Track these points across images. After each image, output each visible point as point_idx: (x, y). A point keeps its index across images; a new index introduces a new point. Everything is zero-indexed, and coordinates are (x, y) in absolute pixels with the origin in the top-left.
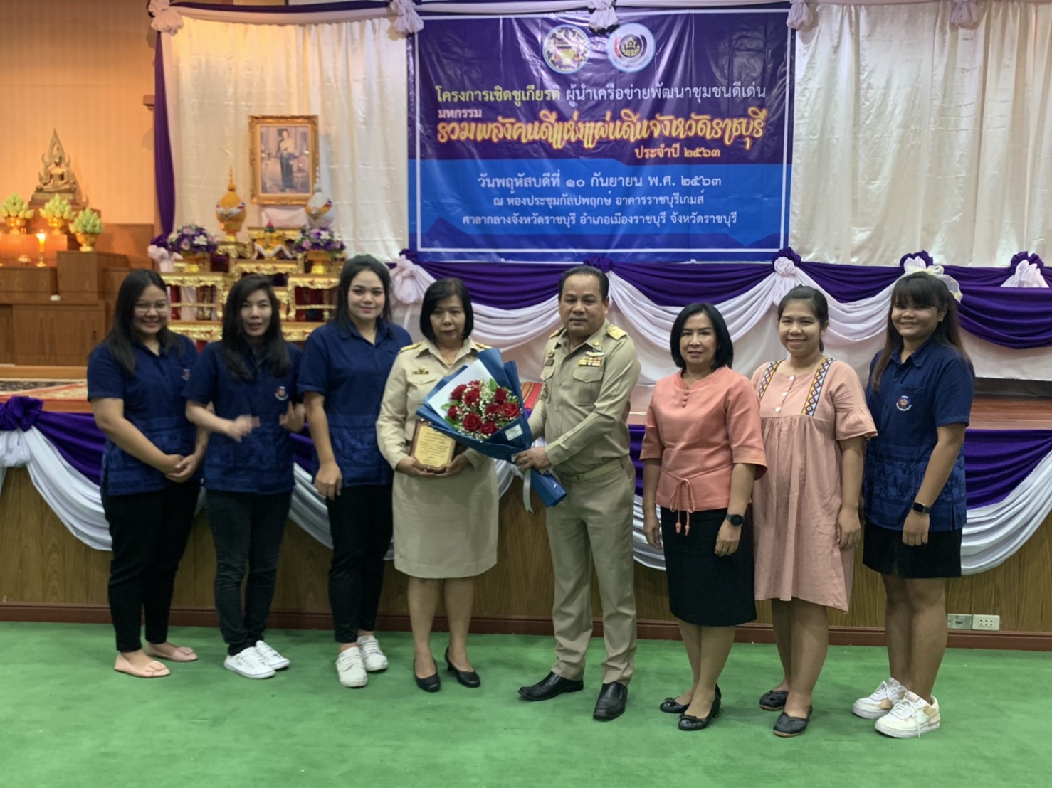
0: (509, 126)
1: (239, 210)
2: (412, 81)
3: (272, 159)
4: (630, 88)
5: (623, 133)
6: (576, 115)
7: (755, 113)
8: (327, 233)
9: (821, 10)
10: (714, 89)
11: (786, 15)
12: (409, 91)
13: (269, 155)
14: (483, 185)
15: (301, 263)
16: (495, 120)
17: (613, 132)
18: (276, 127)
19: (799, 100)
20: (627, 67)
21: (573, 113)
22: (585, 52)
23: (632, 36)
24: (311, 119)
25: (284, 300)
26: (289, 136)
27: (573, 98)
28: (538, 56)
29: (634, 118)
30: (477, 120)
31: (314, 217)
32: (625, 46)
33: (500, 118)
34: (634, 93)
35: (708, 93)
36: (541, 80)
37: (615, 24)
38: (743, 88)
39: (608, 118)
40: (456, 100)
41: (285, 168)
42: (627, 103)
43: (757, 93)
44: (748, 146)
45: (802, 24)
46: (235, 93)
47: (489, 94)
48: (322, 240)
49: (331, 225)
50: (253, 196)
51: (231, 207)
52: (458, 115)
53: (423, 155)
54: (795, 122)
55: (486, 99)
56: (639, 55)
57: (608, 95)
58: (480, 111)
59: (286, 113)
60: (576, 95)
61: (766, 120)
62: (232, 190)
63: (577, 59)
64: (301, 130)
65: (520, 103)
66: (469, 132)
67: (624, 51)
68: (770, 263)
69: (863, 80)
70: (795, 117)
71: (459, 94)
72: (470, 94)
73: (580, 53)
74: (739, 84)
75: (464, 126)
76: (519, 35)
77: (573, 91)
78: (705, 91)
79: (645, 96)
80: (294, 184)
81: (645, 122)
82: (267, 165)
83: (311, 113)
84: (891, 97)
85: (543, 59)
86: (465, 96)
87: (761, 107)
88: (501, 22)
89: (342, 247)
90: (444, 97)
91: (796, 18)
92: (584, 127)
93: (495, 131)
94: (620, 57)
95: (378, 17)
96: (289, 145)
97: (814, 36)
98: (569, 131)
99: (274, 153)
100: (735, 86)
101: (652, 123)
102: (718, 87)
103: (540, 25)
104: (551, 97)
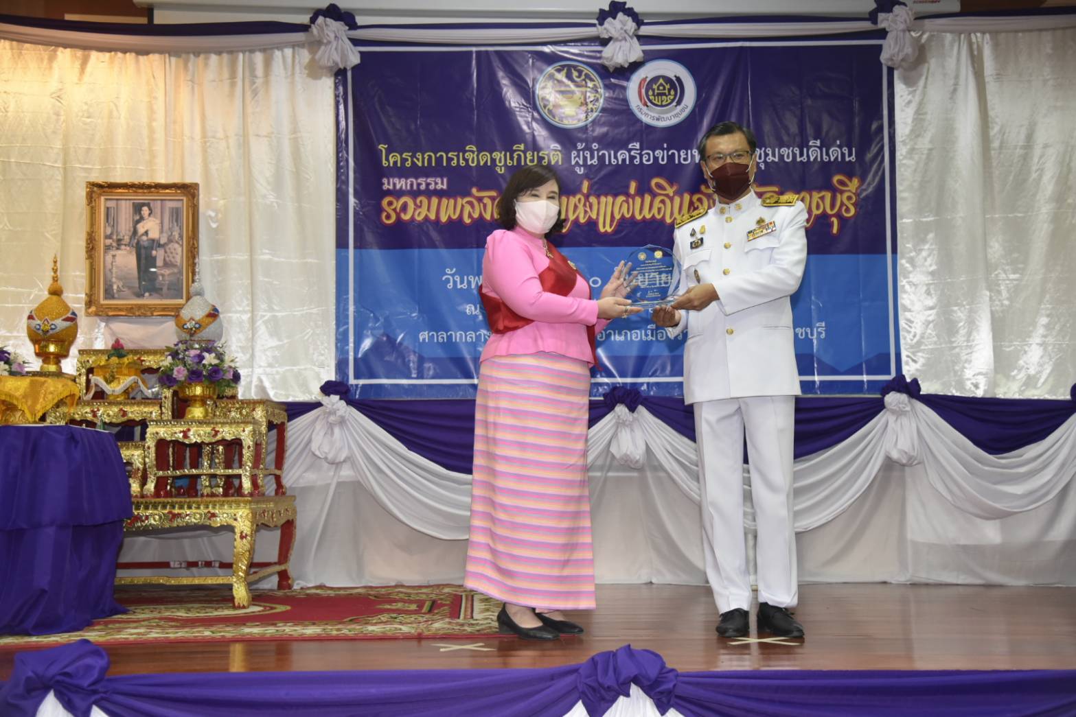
0: (487, 201)
1: (68, 324)
2: (343, 136)
3: (123, 247)
4: (663, 149)
5: (655, 211)
6: (585, 186)
7: (841, 183)
8: (213, 355)
9: (930, 39)
10: (782, 150)
11: (879, 49)
12: (338, 153)
13: (119, 241)
14: (450, 286)
15: (168, 404)
16: (469, 194)
17: (642, 209)
18: (130, 200)
19: (904, 164)
20: (658, 119)
21: (581, 183)
22: (597, 100)
23: (665, 78)
24: (189, 190)
25: (138, 464)
26: (150, 215)
27: (581, 163)
28: (530, 104)
29: (670, 191)
30: (440, 194)
31: (191, 333)
32: (653, 90)
33: (474, 191)
34: (668, 156)
35: (774, 155)
36: (534, 136)
37: (638, 61)
38: (824, 150)
39: (632, 190)
40: (408, 164)
41: (143, 261)
42: (657, 170)
43: (843, 155)
44: (835, 230)
45: (903, 60)
46: (65, 151)
47: (458, 156)
48: (204, 365)
49: (218, 344)
50: (89, 303)
51: (53, 319)
52: (412, 185)
53: (359, 244)
54: (899, 195)
55: (454, 163)
56: (674, 104)
57: (632, 158)
58: (445, 180)
59: (146, 180)
60: (585, 159)
61: (857, 195)
62: (56, 292)
63: (584, 108)
64: (170, 205)
65: (503, 168)
66: (429, 209)
67: (651, 98)
68: (879, 396)
69: (994, 136)
70: (899, 188)
71: (413, 156)
72: (430, 157)
73: (588, 101)
74: (818, 143)
75: (421, 202)
76: (500, 74)
77: (581, 153)
78: (770, 153)
79: (685, 159)
80: (157, 286)
81: (687, 197)
82: (114, 256)
83: (188, 180)
84: (1036, 160)
85: (535, 108)
86: (421, 160)
87: (850, 176)
88: (474, 56)
89: (236, 377)
90: (391, 161)
91: (896, 50)
92: (599, 203)
93: (468, 208)
94: (647, 106)
95: (294, 45)
96: (151, 227)
97: (921, 75)
98: (576, 207)
99: (127, 239)
100: (811, 146)
101: (695, 197)
102: (789, 149)
103: (531, 61)
104: (549, 162)
